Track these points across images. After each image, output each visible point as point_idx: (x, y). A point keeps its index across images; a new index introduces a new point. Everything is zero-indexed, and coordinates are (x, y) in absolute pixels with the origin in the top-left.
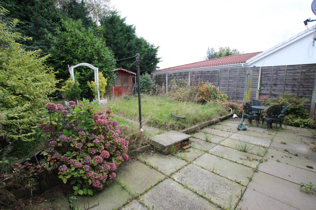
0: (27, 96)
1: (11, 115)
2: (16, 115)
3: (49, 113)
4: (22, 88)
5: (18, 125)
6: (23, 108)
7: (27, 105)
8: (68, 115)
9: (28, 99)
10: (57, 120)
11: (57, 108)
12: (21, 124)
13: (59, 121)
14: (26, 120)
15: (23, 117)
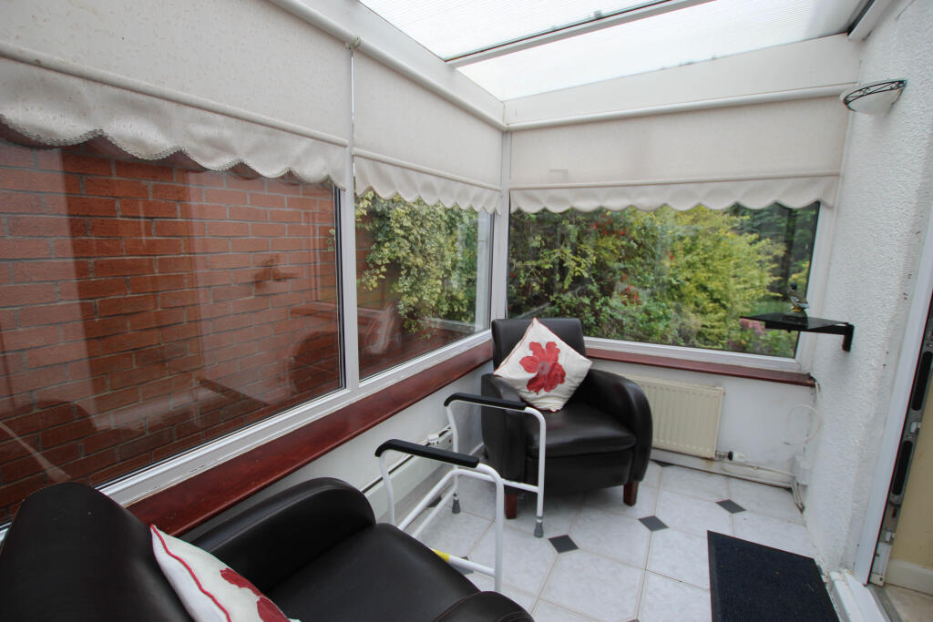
0: (724, 302)
1: (705, 323)
2: (708, 324)
3: (742, 330)
4: (720, 292)
5: (706, 335)
6: (716, 317)
7: (722, 314)
8: (762, 337)
9: (724, 307)
10: (747, 339)
11: (751, 326)
12: (710, 334)
13: (749, 341)
14: (716, 331)
15: (712, 327)
